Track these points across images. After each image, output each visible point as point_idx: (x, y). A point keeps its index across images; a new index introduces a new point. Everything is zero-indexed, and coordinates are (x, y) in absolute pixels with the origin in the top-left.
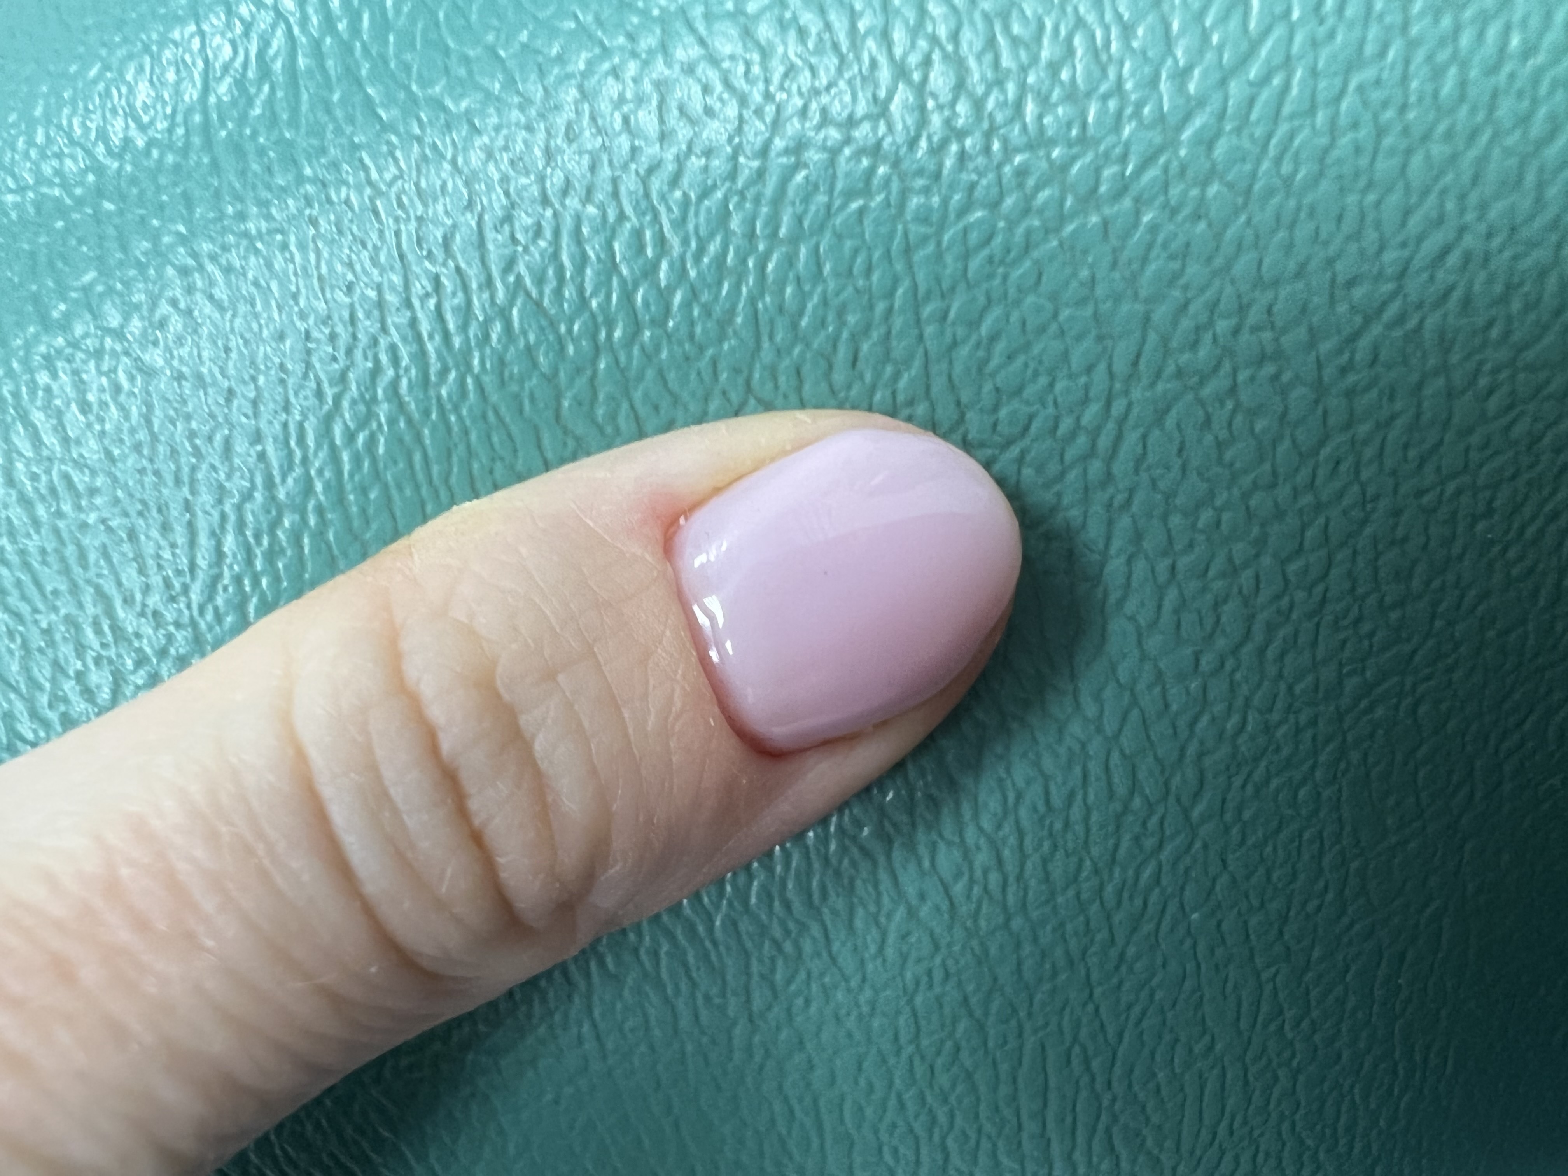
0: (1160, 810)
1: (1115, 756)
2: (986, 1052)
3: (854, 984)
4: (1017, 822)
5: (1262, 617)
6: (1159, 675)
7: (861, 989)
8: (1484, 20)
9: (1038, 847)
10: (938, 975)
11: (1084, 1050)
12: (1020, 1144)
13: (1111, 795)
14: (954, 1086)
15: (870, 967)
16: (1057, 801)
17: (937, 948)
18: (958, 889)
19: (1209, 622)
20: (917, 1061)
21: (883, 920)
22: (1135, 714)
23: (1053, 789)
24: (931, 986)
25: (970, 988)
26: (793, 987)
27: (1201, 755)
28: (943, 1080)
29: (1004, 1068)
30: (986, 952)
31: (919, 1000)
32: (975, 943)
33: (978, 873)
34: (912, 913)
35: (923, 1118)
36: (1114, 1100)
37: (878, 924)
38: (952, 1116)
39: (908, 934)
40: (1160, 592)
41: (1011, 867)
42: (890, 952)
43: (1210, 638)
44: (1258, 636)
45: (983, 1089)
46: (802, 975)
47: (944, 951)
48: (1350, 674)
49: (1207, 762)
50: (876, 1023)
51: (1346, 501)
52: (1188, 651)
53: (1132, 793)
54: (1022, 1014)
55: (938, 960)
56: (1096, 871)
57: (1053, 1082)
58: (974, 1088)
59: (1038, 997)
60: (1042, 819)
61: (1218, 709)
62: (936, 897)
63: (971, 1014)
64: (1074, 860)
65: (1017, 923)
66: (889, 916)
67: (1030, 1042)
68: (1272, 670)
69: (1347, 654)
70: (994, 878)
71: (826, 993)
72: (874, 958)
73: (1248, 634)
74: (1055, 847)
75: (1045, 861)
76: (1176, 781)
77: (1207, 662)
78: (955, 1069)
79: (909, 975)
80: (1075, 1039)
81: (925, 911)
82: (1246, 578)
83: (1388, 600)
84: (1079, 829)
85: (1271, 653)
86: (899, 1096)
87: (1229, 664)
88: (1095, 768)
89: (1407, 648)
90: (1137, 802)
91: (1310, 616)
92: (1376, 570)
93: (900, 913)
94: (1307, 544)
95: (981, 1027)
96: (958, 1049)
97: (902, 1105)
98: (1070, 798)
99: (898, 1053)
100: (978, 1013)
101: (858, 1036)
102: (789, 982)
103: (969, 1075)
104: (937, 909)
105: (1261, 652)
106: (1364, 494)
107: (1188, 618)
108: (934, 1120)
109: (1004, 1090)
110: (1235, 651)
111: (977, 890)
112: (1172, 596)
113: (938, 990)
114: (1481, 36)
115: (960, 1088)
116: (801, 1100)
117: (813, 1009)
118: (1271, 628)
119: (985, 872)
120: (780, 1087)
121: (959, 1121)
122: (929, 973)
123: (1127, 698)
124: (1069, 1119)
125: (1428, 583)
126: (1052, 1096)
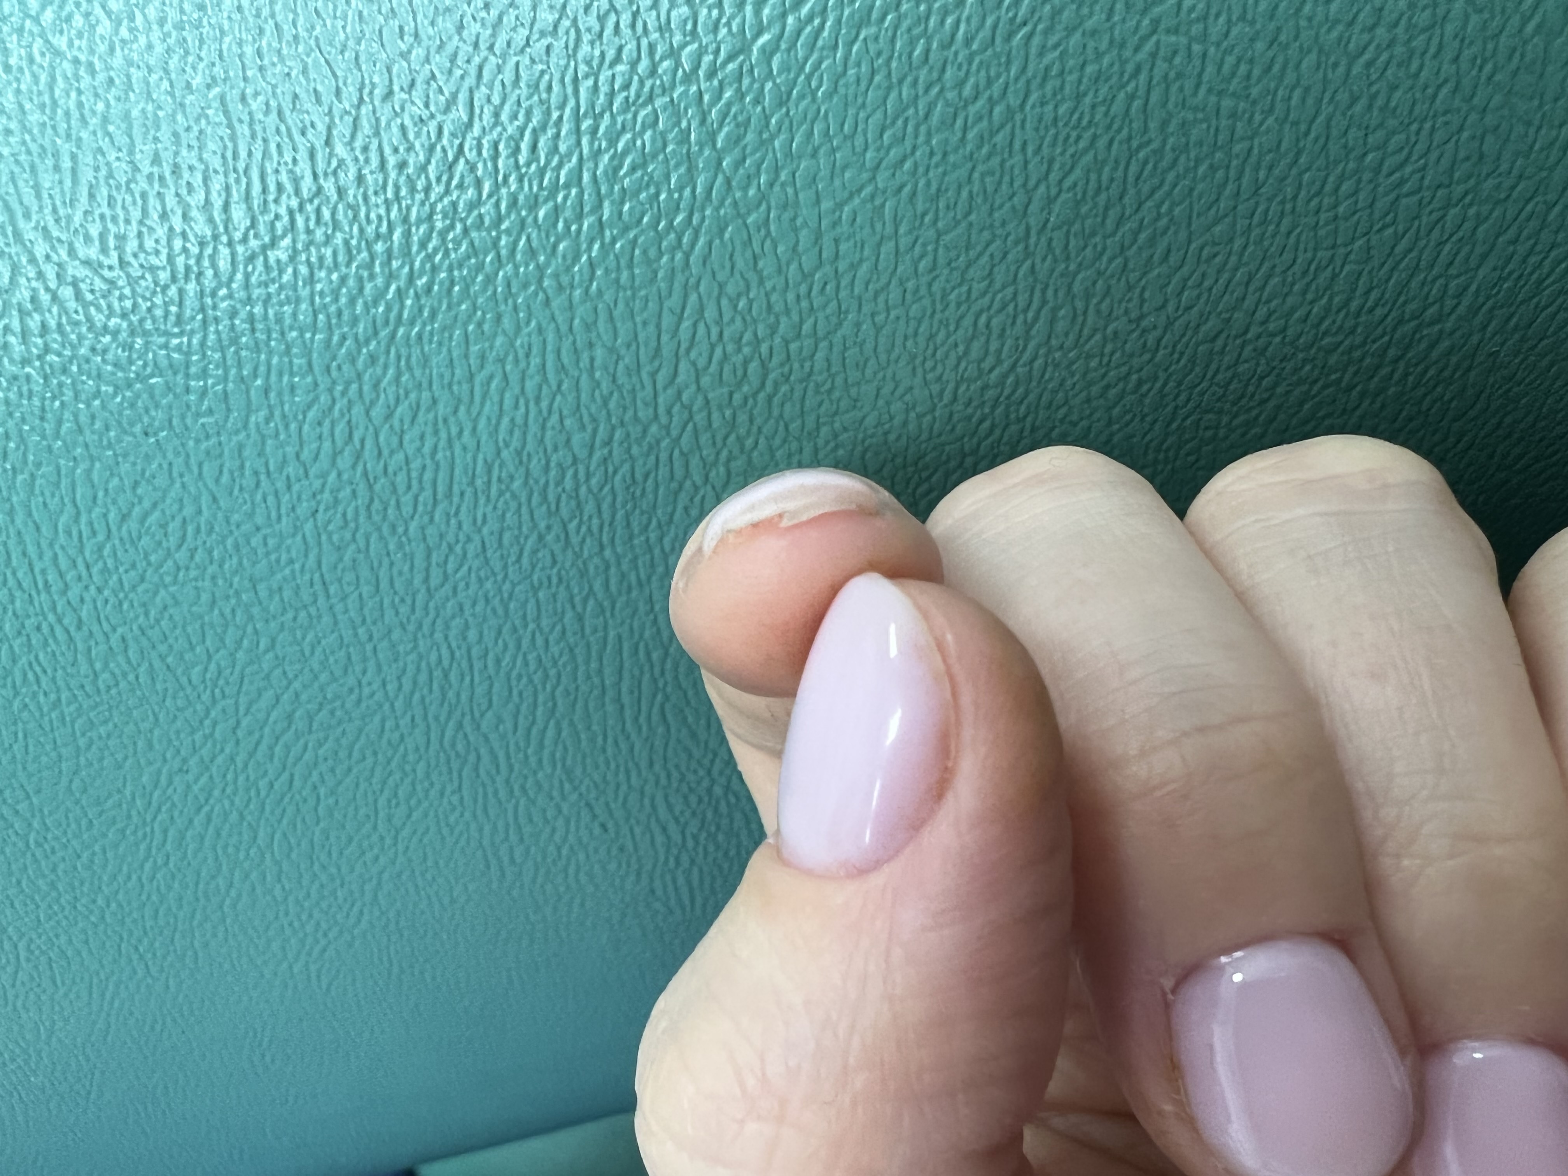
0: (702, 492)
1: (676, 453)
2: (583, 636)
3: (500, 578)
4: (612, 488)
5: (772, 376)
6: (707, 402)
7: (504, 581)
8: (945, 12)
9: (624, 506)
10: (555, 580)
11: (647, 645)
12: (603, 705)
13: (672, 478)
14: (561, 655)
15: (511, 569)
16: (639, 476)
17: (554, 562)
18: (572, 526)
19: (740, 373)
20: (538, 634)
21: (522, 541)
22: (690, 426)
23: (637, 469)
24: (549, 586)
25: (576, 591)
26: (458, 575)
27: (729, 460)
28: (555, 650)
29: (594, 649)
30: (587, 570)
31: (541, 594)
32: (580, 563)
33: (585, 518)
34: (541, 538)
35: (539, 673)
36: (666, 683)
37: (518, 543)
38: (559, 676)
39: (537, 550)
40: (713, 347)
41: (606, 515)
42: (525, 561)
43: (739, 385)
44: (769, 387)
45: (580, 659)
46: (465, 568)
47: (558, 566)
48: (824, 424)
49: (733, 464)
50: (512, 605)
51: (828, 311)
52: (725, 390)
53: (686, 477)
54: (608, 614)
55: (555, 571)
56: (659, 526)
57: (627, 665)
58: (573, 658)
59: (618, 605)
60: (628, 488)
61: (742, 431)
62: (557, 529)
63: (573, 607)
64: (646, 516)
65: (608, 553)
66: (526, 538)
67: (612, 634)
68: (776, 412)
69: (823, 409)
70: (595, 521)
71: (481, 581)
72: (513, 564)
73: (763, 385)
74: (635, 508)
75: (627, 516)
76: (713, 474)
77: (737, 398)
78: (562, 644)
79: (535, 577)
80: (641, 636)
81: (549, 538)
82: (764, 348)
83: (850, 381)
84: (651, 496)
85: (776, 400)
86: (525, 655)
87: (751, 401)
88: (663, 456)
89: (860, 415)
90: (688, 483)
91: (801, 381)
92: (844, 359)
93: (533, 538)
94: (803, 333)
95: (580, 618)
96: (564, 632)
97: (526, 664)
98: (646, 476)
99: (526, 626)
100: (579, 609)
101: (500, 611)
102: (457, 571)
103: (571, 650)
104: (558, 537)
105: (770, 399)
106: (840, 307)
107: (727, 369)
108: (546, 676)
109: (594, 665)
110: (755, 395)
111: (584, 529)
112: (718, 351)
113: (553, 590)
114: (942, 22)
115: (565, 658)
116: (459, 648)
117: (470, 592)
118: (776, 385)
119: (590, 517)
120: (446, 637)
121: (564, 679)
122: (549, 578)
123: (686, 415)
124: (636, 694)
125: (875, 373)
126: (626, 675)
